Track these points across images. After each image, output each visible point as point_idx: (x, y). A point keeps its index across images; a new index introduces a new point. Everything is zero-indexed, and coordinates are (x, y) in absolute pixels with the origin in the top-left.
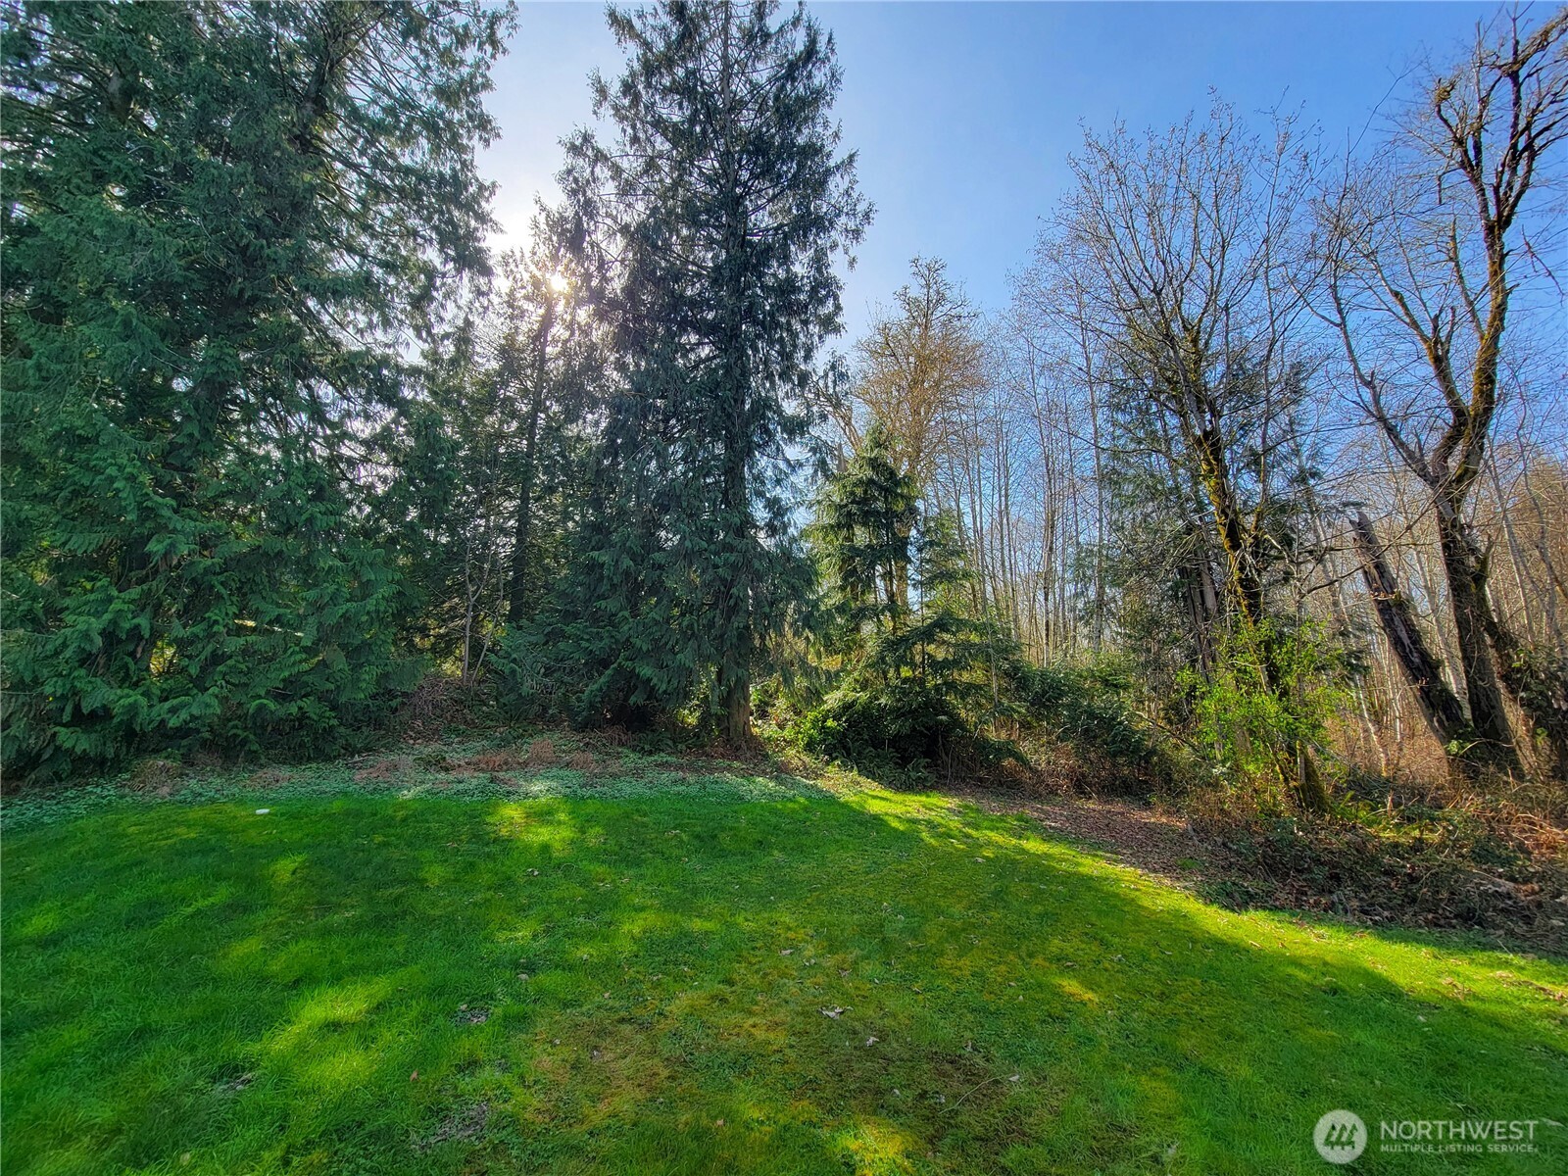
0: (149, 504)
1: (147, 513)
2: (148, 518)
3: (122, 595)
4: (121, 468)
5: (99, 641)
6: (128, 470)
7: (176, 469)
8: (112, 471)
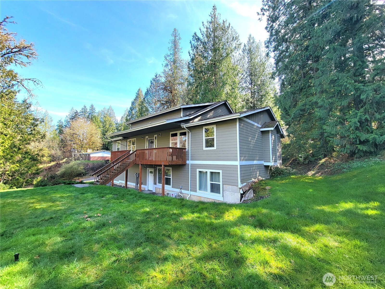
0: (357, 87)
1: (357, 90)
2: (358, 91)
3: (359, 111)
4: (346, 82)
5: (359, 124)
6: (348, 81)
7: (359, 76)
8: (345, 84)
